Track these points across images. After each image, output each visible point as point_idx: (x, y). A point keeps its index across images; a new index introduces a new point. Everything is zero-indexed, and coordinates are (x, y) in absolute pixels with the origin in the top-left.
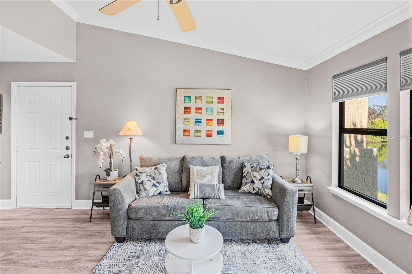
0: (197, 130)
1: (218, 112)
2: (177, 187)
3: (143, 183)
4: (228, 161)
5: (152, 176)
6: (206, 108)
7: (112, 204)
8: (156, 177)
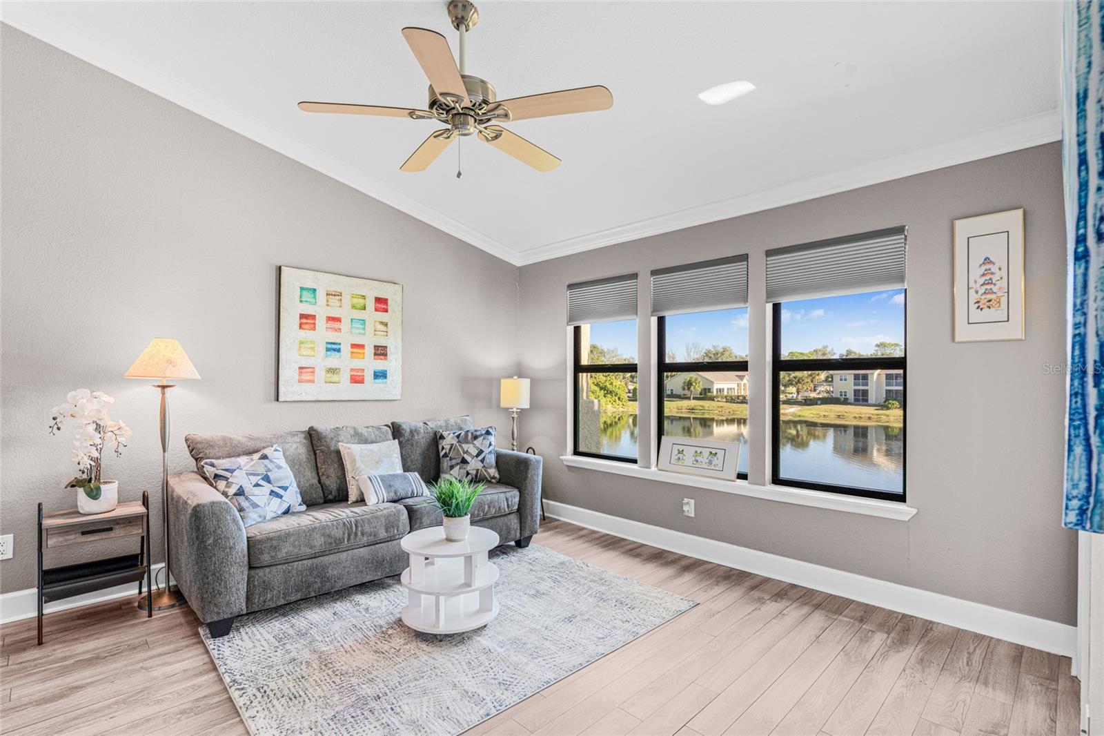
0: (330, 369)
1: (375, 331)
2: (314, 496)
3: (246, 492)
4: (408, 430)
5: (263, 474)
6: (352, 319)
7: (211, 541)
8: (272, 476)
